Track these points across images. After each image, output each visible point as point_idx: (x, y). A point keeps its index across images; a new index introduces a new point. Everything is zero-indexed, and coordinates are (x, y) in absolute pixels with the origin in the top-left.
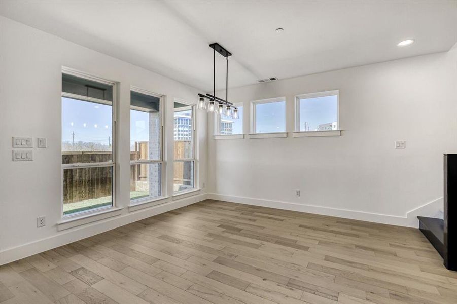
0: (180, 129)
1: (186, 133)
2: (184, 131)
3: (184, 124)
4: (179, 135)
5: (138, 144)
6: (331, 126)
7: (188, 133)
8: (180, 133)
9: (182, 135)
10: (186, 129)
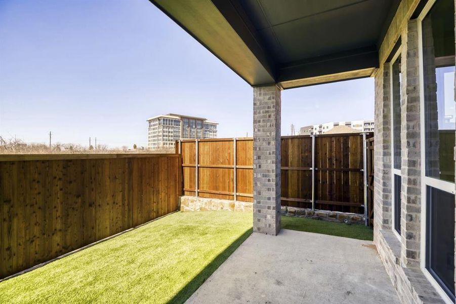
0: (165, 130)
1: (170, 134)
2: (169, 132)
3: (169, 125)
4: (164, 136)
5: (179, 144)
6: (312, 129)
7: (172, 134)
8: (165, 134)
9: (166, 136)
10: (170, 130)
